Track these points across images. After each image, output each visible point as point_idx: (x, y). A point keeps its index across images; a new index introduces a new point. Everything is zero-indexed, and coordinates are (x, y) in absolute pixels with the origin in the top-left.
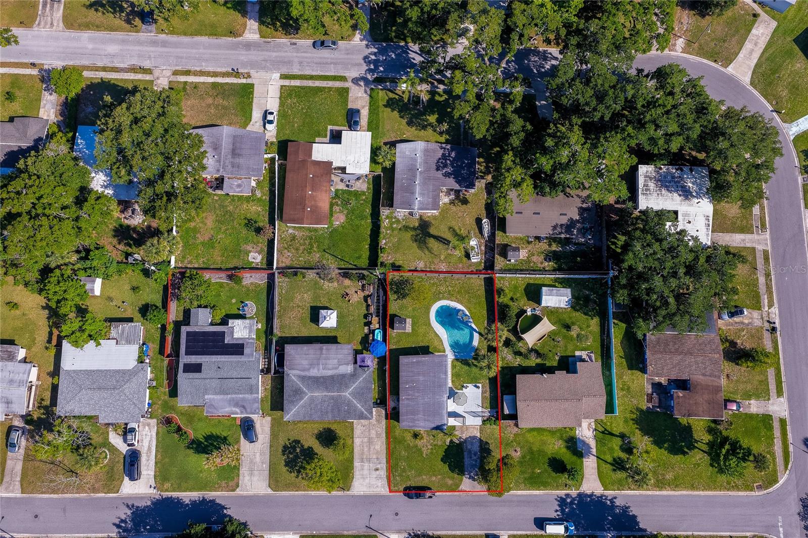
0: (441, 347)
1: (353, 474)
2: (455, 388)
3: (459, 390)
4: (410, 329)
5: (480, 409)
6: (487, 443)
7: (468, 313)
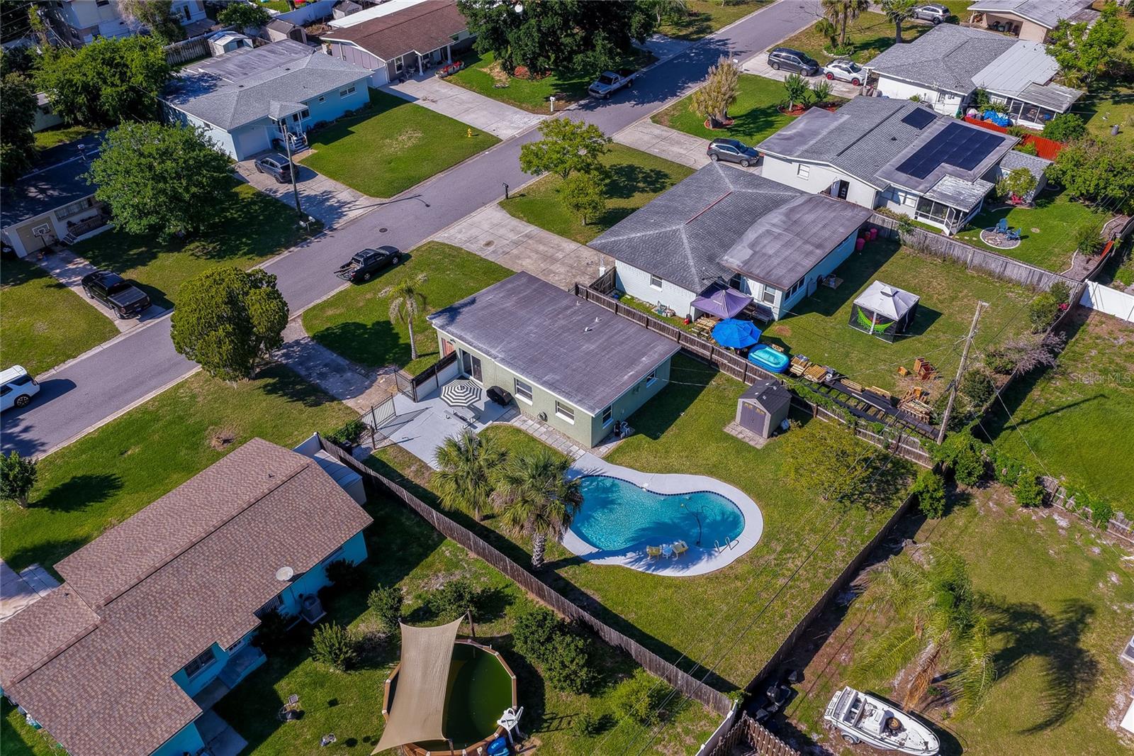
0: (627, 459)
1: (521, 219)
2: (497, 427)
3: (487, 429)
4: (734, 433)
5: (395, 437)
6: (317, 404)
7: (668, 573)
